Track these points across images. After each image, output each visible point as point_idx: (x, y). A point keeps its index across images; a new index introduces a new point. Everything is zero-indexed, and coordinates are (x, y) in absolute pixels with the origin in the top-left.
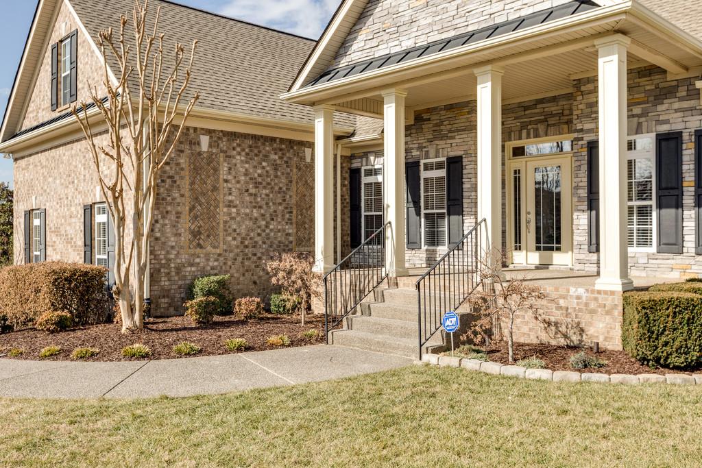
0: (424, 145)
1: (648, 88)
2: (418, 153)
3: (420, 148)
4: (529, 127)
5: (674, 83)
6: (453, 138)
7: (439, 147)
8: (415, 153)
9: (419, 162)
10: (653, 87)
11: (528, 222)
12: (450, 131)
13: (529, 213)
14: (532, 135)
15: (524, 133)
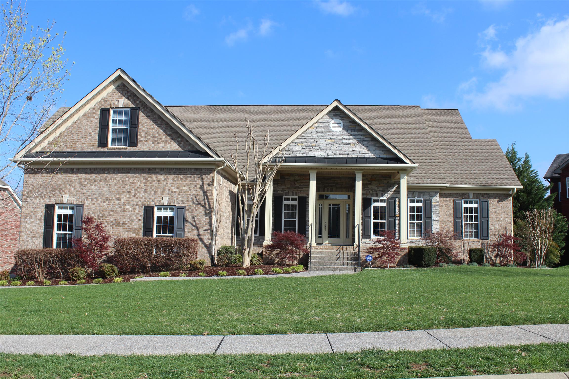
0: (285, 189)
1: (385, 182)
2: (282, 193)
3: (283, 190)
4: (328, 187)
5: (394, 182)
6: (302, 188)
7: (294, 191)
8: (280, 193)
9: (282, 197)
10: (386, 182)
11: (325, 226)
12: (300, 185)
13: (325, 223)
14: (329, 191)
15: (326, 189)
